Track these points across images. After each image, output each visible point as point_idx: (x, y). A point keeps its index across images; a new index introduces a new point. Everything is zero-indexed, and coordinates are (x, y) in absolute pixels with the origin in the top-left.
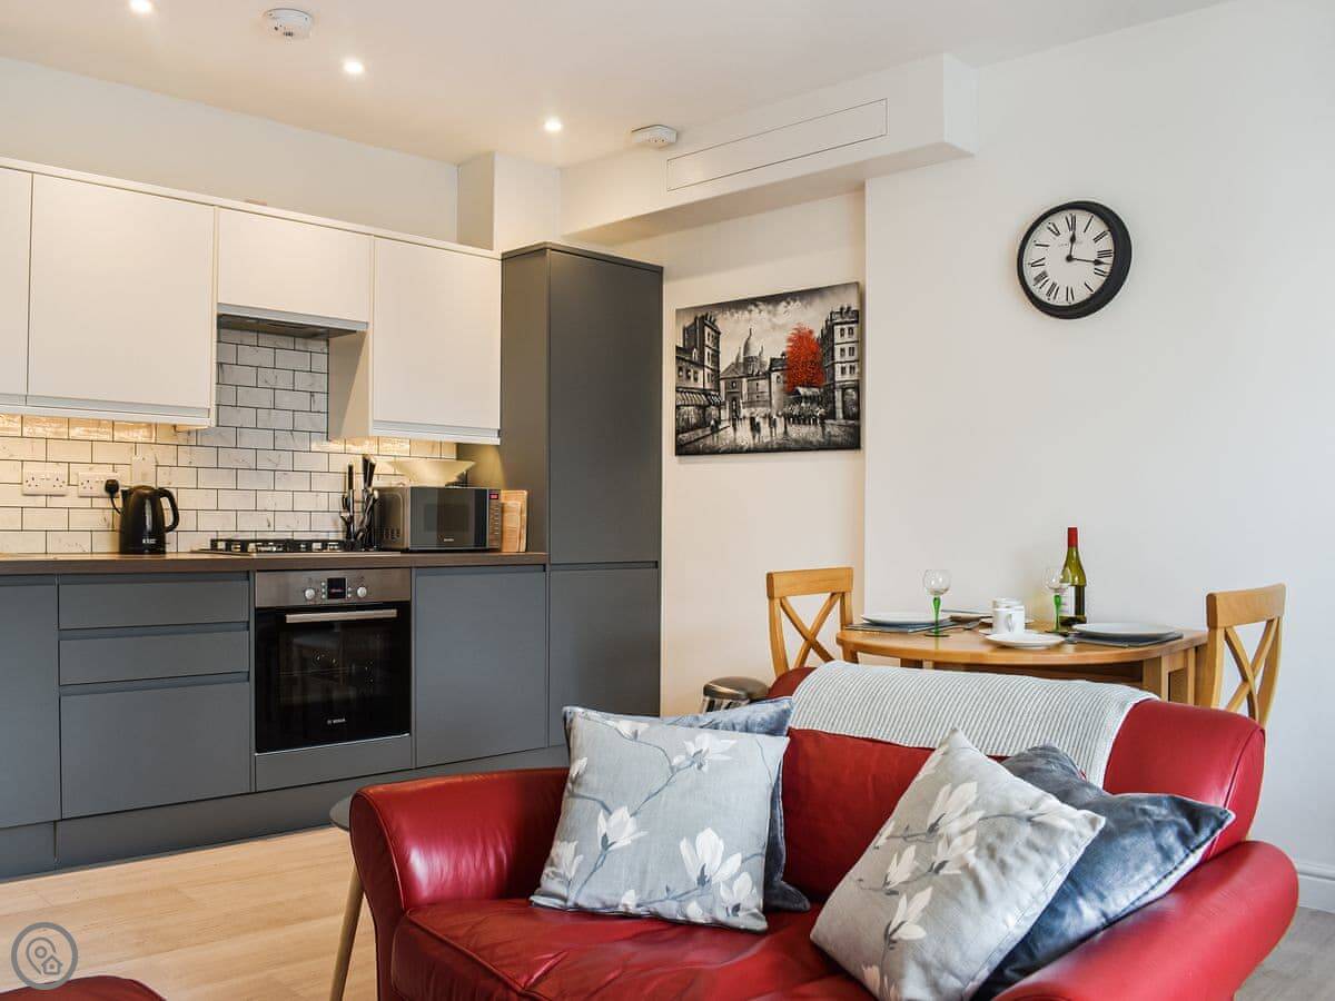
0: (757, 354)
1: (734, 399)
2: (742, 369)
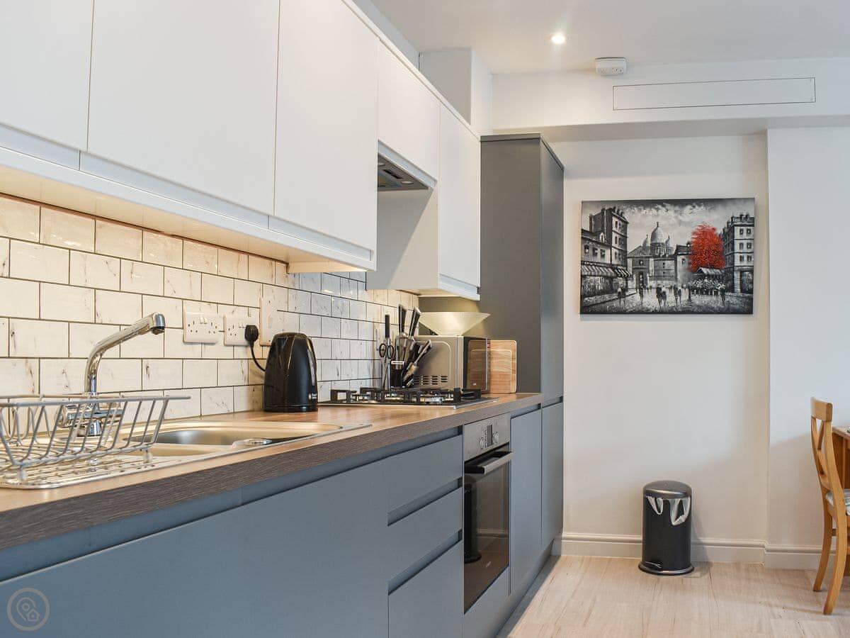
0: (664, 241)
1: (641, 273)
2: (649, 251)
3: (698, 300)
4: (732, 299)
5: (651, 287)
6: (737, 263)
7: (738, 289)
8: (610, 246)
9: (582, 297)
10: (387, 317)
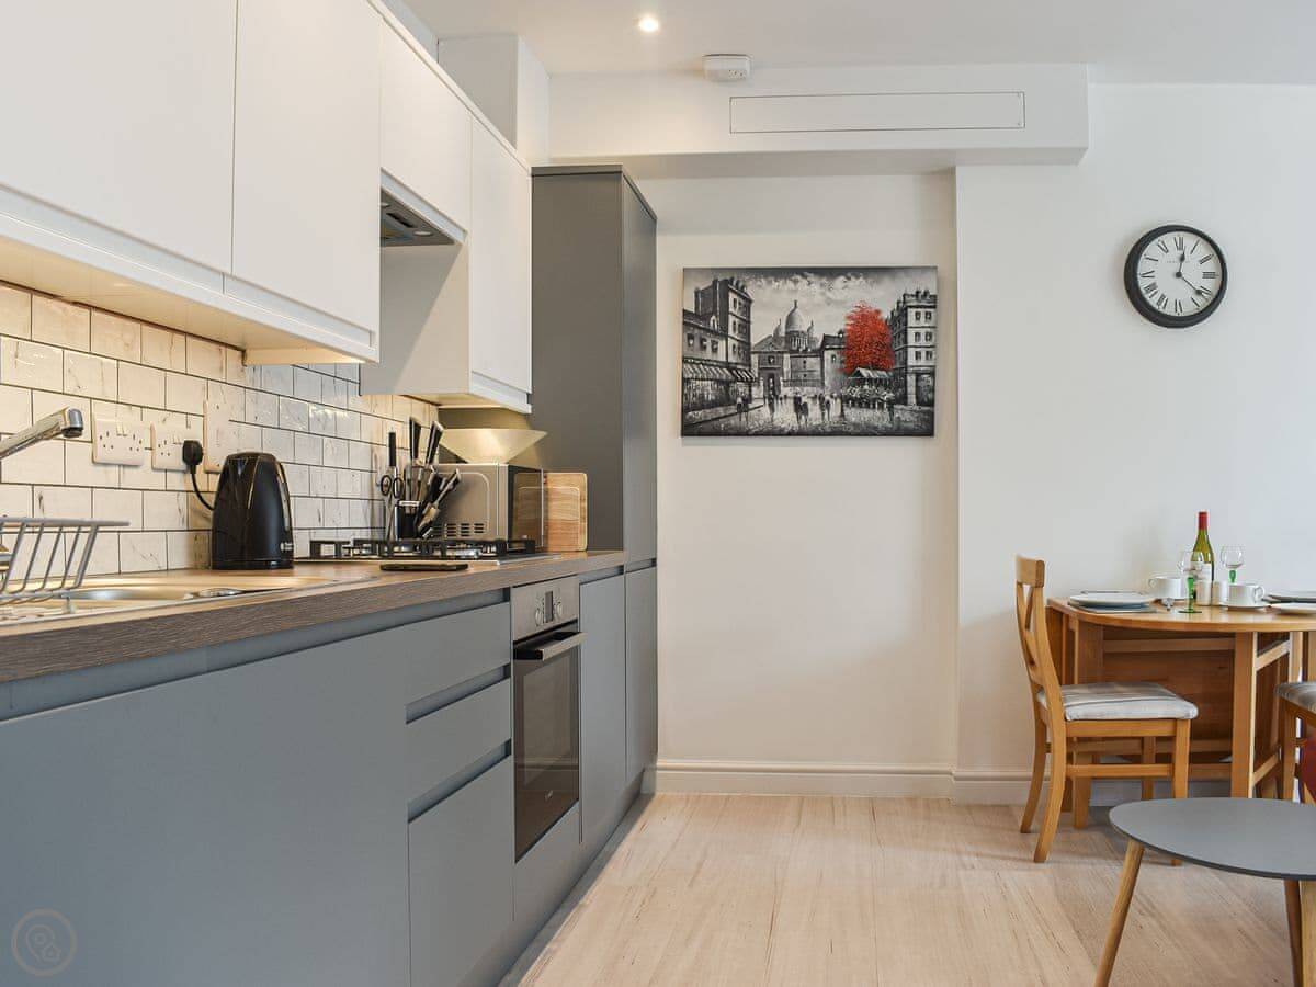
0: (805, 329)
1: (772, 376)
2: (783, 344)
3: (855, 415)
4: (906, 414)
5: (786, 397)
6: (911, 361)
7: (912, 399)
8: (725, 336)
9: (685, 410)
10: (392, 436)
